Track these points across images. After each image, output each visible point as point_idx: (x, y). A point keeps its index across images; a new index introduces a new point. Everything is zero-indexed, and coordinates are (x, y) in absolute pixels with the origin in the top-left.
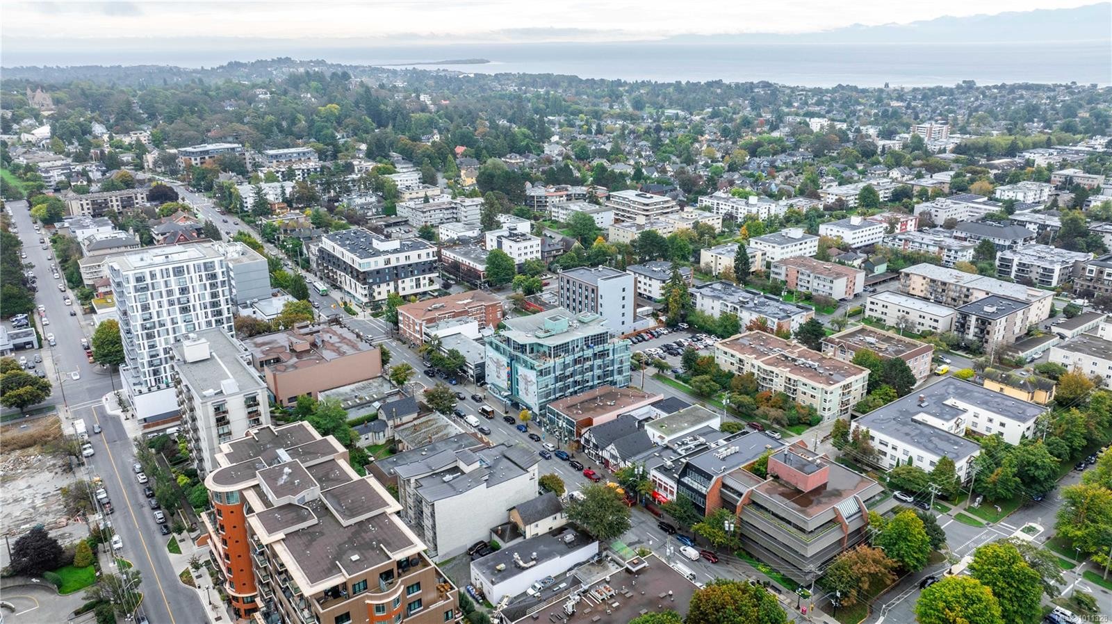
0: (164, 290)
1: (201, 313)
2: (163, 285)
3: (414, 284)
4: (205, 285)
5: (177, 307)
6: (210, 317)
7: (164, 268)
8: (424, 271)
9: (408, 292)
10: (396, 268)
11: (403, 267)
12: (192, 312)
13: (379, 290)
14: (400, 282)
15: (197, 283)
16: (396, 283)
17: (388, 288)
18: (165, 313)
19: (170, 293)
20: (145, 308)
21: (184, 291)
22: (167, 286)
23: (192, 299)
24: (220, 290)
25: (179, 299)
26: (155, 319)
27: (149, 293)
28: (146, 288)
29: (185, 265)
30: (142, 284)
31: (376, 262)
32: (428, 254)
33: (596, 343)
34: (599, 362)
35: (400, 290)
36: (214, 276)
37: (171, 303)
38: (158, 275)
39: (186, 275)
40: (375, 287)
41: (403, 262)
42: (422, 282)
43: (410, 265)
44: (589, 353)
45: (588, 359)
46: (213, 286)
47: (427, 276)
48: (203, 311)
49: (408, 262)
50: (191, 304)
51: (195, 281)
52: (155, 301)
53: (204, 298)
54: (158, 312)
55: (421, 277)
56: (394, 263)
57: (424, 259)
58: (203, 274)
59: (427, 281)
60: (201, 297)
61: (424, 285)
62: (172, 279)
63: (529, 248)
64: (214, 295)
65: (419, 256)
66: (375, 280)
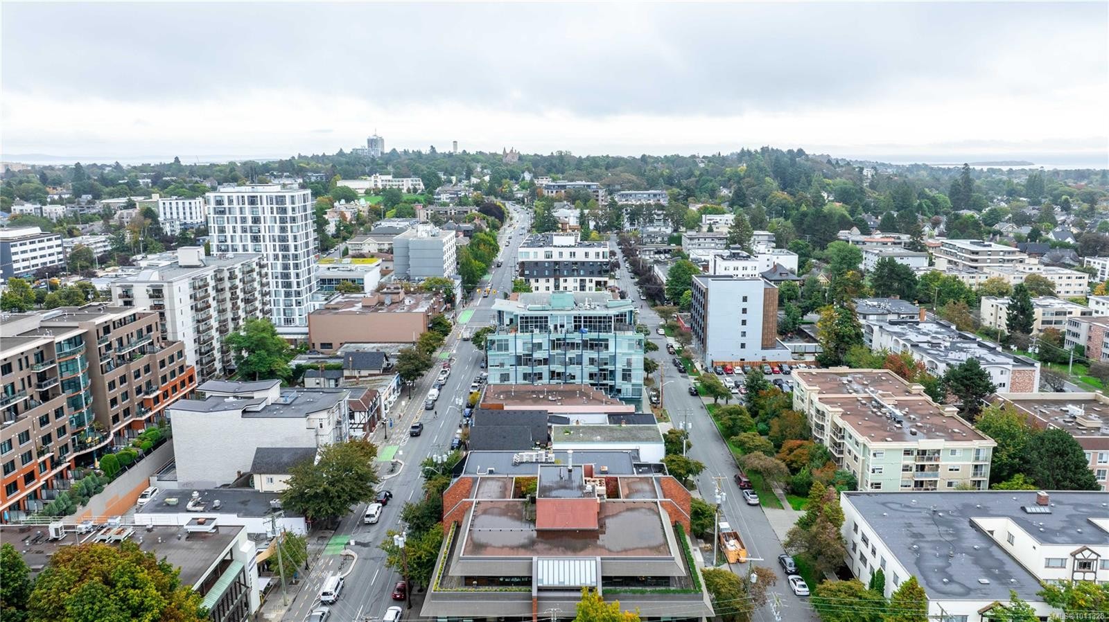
0: (238, 216)
1: (270, 245)
2: (238, 211)
3: (578, 285)
4: (275, 217)
5: (249, 235)
6: (277, 252)
7: (240, 195)
8: (591, 272)
10: (556, 263)
11: (566, 264)
12: (262, 243)
13: (536, 285)
14: (561, 280)
15: (268, 215)
16: (557, 280)
17: (547, 284)
18: (238, 239)
19: (244, 220)
20: (222, 230)
21: (256, 220)
22: (241, 213)
23: (262, 230)
24: (289, 225)
25: (251, 227)
26: (229, 242)
27: (226, 216)
28: (223, 212)
29: (258, 195)
30: (220, 208)
31: (536, 253)
32: (597, 254)
33: (593, 328)
34: (588, 354)
36: (284, 211)
37: (244, 230)
38: (235, 202)
39: (259, 206)
40: (532, 281)
41: (566, 258)
42: (588, 284)
43: (576, 263)
44: (576, 338)
45: (573, 346)
46: (283, 220)
47: (595, 279)
48: (272, 243)
49: (573, 259)
50: (261, 234)
51: (266, 212)
52: (231, 226)
53: (274, 231)
54: (232, 236)
55: (587, 279)
56: (556, 258)
57: (592, 258)
58: (275, 206)
59: (593, 285)
60: (271, 229)
61: (590, 289)
62: (247, 207)
63: (740, 268)
64: (283, 229)
65: (587, 254)
66: (531, 273)
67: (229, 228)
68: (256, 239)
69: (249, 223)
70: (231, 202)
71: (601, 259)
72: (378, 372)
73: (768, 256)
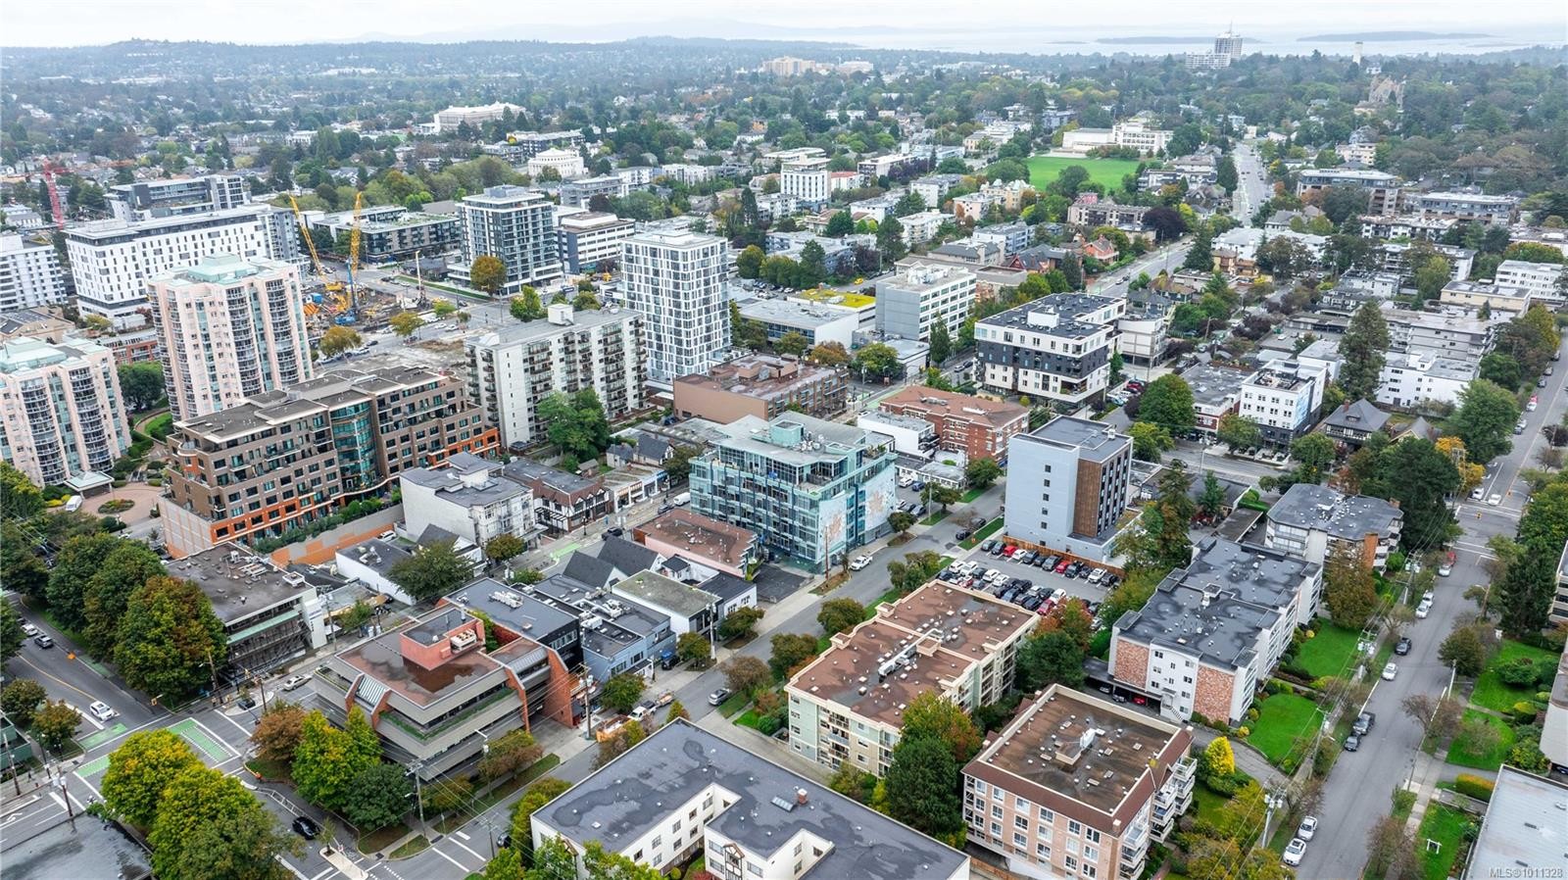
1: (666, 299)
3: (1040, 381)
5: (651, 286)
8: (1059, 369)
9: (1030, 389)
10: (1017, 349)
11: (1028, 352)
12: (660, 296)
13: (993, 371)
14: (1021, 371)
15: (665, 269)
16: (1016, 370)
17: (1005, 374)
19: (647, 271)
21: (656, 273)
23: (661, 283)
25: (652, 279)
26: (636, 291)
27: (634, 265)
28: (632, 260)
30: (630, 256)
31: (994, 332)
32: (1066, 347)
33: (782, 476)
35: (1020, 382)
36: (677, 267)
37: (647, 281)
38: (641, 252)
40: (988, 366)
41: (1029, 345)
42: (1052, 383)
43: (1039, 353)
47: (1061, 378)
48: (668, 298)
49: (1036, 348)
50: (660, 288)
51: (664, 265)
53: (669, 286)
54: (638, 285)
55: (1052, 376)
56: (1016, 342)
57: (1059, 351)
58: (670, 261)
59: (1058, 385)
60: (667, 283)
61: (1055, 389)
62: (649, 258)
63: (1269, 399)
64: (676, 286)
65: (1053, 344)
66: (986, 356)
67: (636, 275)
68: (656, 292)
69: (651, 275)
70: (637, 251)
71: (1069, 354)
72: (656, 463)
73: (1420, 375)
